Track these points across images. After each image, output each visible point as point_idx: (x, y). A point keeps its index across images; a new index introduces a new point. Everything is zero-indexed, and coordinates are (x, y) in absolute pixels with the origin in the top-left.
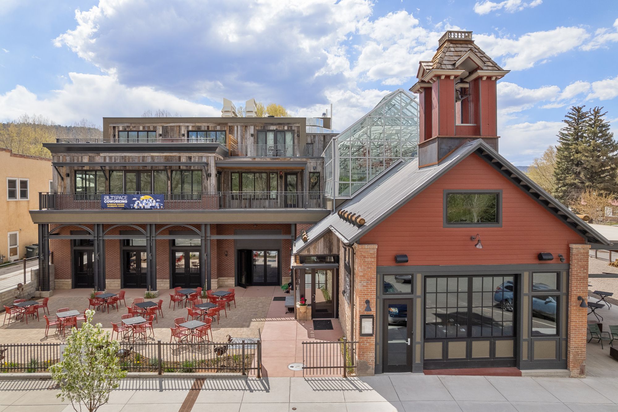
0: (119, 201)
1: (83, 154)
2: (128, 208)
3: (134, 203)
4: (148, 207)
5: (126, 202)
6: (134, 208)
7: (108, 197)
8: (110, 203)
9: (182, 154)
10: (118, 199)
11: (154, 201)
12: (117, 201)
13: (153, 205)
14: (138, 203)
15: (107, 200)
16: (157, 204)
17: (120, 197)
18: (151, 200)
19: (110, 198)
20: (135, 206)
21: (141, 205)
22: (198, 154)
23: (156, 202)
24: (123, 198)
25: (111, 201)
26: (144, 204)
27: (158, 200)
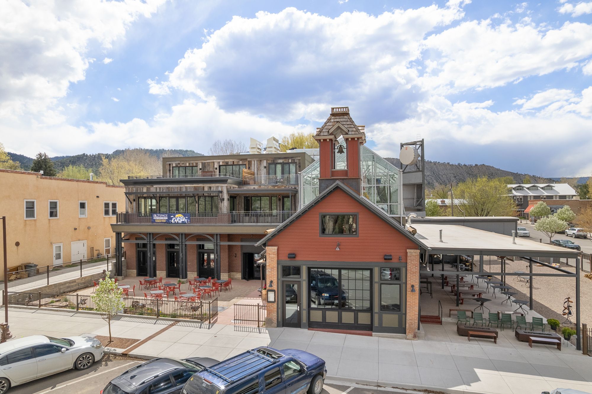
0: (163, 218)
1: (143, 186)
2: (168, 222)
3: (172, 220)
4: (180, 222)
5: (167, 218)
6: (171, 223)
7: (156, 215)
8: (157, 219)
9: (205, 185)
10: (162, 217)
11: (184, 218)
12: (161, 218)
13: (184, 221)
14: (174, 219)
15: (155, 217)
16: (186, 220)
17: (163, 215)
18: (182, 217)
19: (157, 216)
20: (173, 221)
21: (176, 221)
22: (215, 185)
23: (185, 218)
24: (165, 216)
25: (158, 218)
26: (178, 220)
27: (186, 217)
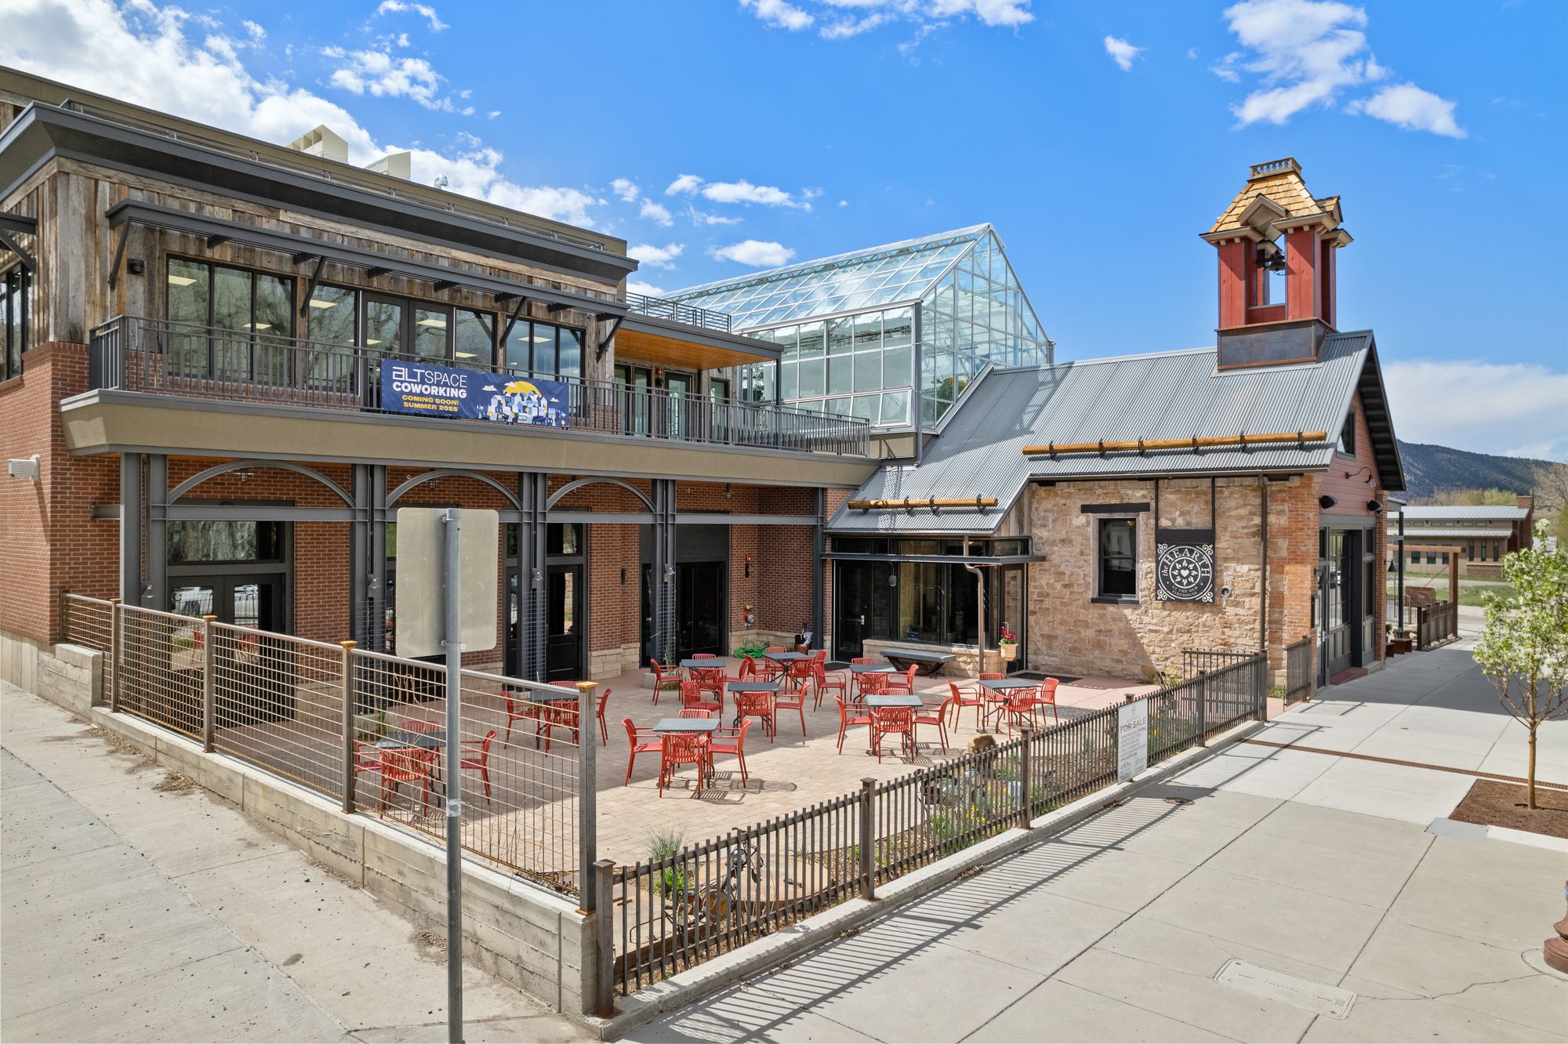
0: (442, 391)
2: (467, 414)
3: (488, 403)
4: (526, 418)
5: (463, 394)
6: (486, 418)
7: (405, 372)
8: (411, 393)
10: (438, 384)
11: (544, 402)
12: (434, 390)
13: (543, 414)
14: (500, 403)
15: (403, 382)
16: (552, 412)
17: (444, 378)
18: (534, 398)
19: (412, 375)
20: (492, 410)
21: (506, 410)
23: (550, 405)
24: (455, 380)
25: (417, 389)
26: (516, 410)
27: (553, 400)
